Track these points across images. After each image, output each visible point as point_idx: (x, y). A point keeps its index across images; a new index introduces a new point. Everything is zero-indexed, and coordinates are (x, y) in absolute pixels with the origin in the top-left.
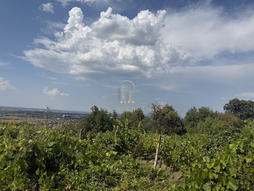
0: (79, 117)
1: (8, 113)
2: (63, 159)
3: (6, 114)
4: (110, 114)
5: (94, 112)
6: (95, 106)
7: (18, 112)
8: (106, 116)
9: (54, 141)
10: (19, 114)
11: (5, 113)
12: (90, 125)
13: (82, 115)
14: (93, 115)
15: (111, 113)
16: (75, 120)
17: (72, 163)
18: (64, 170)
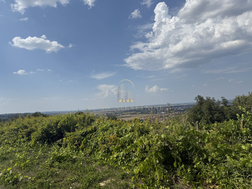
0: (183, 109)
1: (123, 112)
2: (194, 152)
3: (122, 114)
4: (219, 102)
5: (199, 102)
6: (198, 96)
7: (130, 111)
8: (214, 104)
9: (182, 135)
10: (131, 113)
11: (121, 112)
12: (198, 116)
13: (185, 107)
14: (198, 105)
15: (219, 100)
16: (179, 112)
17: (205, 157)
18: (199, 163)
